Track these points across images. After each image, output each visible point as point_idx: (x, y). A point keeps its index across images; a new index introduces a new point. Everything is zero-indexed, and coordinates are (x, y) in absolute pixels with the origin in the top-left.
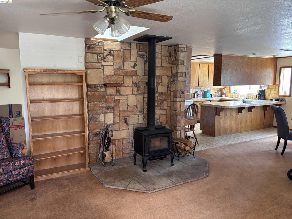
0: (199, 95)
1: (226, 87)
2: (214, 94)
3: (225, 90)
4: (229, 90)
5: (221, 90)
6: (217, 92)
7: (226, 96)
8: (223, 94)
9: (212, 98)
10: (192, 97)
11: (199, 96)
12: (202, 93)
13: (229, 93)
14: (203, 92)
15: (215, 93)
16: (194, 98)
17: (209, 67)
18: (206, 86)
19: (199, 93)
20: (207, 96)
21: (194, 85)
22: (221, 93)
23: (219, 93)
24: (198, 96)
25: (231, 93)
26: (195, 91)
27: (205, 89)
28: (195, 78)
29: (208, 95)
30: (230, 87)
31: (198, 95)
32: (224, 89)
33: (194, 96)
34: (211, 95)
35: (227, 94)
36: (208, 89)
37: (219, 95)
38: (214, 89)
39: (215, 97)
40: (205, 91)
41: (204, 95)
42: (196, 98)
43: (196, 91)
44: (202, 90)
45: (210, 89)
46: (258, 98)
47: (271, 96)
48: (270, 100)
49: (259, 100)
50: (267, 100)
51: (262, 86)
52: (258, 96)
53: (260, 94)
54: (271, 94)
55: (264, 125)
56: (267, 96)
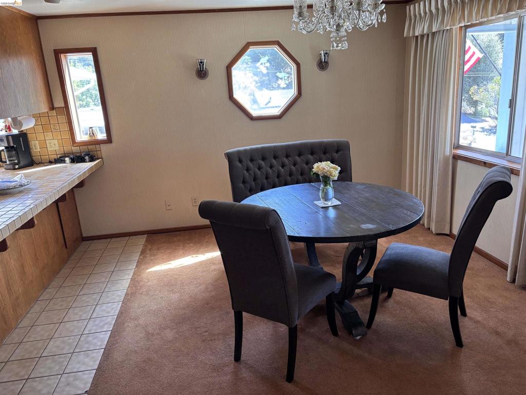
46: (8, 162)
47: (49, 149)
48: (51, 162)
49: (15, 169)
50: (40, 163)
51: (19, 118)
52: (9, 157)
53: (13, 147)
54: (47, 142)
55: (66, 247)
56: (36, 150)
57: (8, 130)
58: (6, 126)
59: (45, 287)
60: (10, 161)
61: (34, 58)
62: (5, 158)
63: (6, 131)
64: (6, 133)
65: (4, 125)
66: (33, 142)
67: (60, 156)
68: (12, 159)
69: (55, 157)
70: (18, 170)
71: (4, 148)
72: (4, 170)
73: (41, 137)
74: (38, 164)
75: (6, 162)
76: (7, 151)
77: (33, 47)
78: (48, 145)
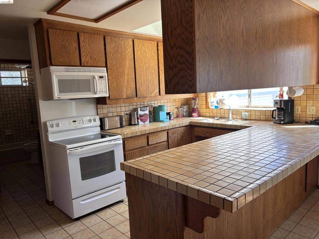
0: (143, 118)
1: (197, 97)
2: (175, 113)
3: (196, 102)
4: (204, 102)
5: (187, 102)
6: (181, 107)
7: (199, 116)
8: (194, 110)
9: (172, 122)
10: (124, 123)
11: (141, 120)
12: (147, 112)
13: (206, 108)
14: (152, 110)
15: (176, 110)
16: (130, 124)
17: (158, 50)
18: (155, 96)
19: (140, 113)
20: (161, 119)
21: (125, 95)
22: (189, 108)
23: (185, 108)
24: (139, 120)
25: (209, 108)
26: (131, 108)
27: (156, 102)
28: (126, 77)
29: (162, 115)
30: (206, 94)
31: (138, 118)
32: (194, 99)
33: (130, 120)
34: (168, 114)
35: (201, 110)
36: (162, 101)
37: (185, 114)
38: (175, 100)
39: (177, 117)
40: (154, 108)
41: (154, 115)
42: (135, 125)
43: (134, 107)
44: (148, 106)
45: (166, 101)
46: (277, 118)
47: (308, 113)
48: (307, 123)
49: (280, 124)
50: (298, 122)
51: (294, 88)
52: (278, 115)
53: (283, 108)
54: (307, 107)
55: (306, 191)
56: (297, 113)
57: (281, 97)
58: (280, 94)
59: (286, 218)
60: (278, 118)
61: (315, 44)
62: (276, 116)
63: (280, 98)
64: (279, 99)
65: (279, 93)
66: (297, 107)
67: (315, 119)
68: (280, 116)
69: (311, 119)
70: (282, 125)
71: (276, 109)
72: (272, 123)
73: (304, 104)
74: (296, 123)
75: (275, 118)
76: (278, 111)
77: (315, 36)
78: (308, 110)
